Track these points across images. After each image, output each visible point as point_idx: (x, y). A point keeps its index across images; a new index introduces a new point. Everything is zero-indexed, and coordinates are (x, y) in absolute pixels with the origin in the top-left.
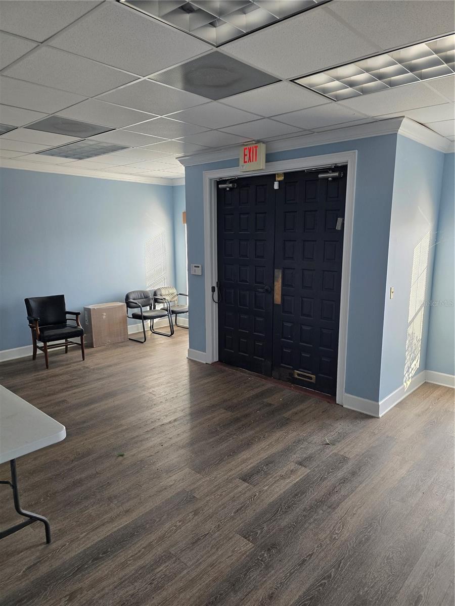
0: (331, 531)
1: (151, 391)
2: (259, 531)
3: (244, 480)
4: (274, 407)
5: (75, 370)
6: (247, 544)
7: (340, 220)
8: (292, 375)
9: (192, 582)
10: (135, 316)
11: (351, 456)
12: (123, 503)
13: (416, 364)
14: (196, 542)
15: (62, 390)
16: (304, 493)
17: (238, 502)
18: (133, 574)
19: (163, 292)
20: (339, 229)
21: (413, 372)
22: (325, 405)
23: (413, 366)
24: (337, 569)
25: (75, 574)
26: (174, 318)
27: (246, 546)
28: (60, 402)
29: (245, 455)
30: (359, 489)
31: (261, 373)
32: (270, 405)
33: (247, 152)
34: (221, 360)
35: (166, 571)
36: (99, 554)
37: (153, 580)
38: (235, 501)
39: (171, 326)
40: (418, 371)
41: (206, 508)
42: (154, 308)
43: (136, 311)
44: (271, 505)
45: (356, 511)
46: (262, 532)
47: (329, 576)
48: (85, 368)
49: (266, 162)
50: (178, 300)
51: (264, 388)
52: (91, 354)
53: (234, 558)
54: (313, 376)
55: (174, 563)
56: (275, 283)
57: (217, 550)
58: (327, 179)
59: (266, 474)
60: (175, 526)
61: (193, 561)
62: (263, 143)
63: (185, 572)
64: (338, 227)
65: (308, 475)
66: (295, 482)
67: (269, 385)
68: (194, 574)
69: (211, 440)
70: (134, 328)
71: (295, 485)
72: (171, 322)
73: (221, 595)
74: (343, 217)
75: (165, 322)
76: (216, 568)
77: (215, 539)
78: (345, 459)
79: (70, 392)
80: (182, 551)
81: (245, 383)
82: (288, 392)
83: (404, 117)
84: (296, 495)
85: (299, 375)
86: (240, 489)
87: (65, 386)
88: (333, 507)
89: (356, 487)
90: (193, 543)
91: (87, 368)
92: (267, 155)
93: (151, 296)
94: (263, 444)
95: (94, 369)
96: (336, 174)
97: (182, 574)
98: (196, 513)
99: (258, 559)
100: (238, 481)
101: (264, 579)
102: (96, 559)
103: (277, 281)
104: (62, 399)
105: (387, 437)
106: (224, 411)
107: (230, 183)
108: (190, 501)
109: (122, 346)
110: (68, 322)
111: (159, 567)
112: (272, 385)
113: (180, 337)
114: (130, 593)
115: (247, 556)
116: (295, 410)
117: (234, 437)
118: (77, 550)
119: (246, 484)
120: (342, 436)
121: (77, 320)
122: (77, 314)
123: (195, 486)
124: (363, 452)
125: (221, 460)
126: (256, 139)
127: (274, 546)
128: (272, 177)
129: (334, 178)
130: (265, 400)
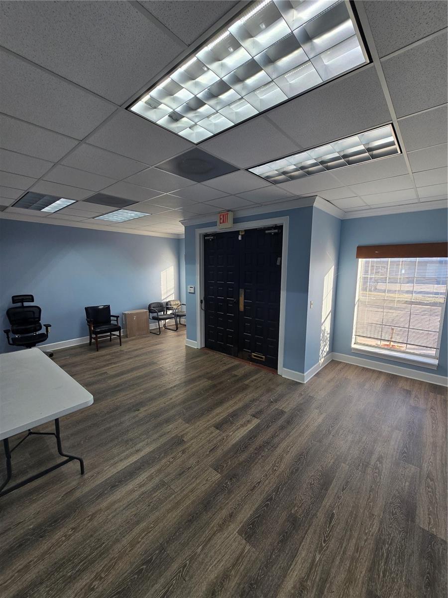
0: (273, 465)
1: (161, 366)
2: (225, 465)
3: (217, 428)
4: (238, 377)
5: (114, 353)
6: (216, 475)
7: (279, 259)
8: (250, 356)
9: (178, 504)
10: (154, 318)
11: (286, 410)
12: (136, 445)
13: (327, 348)
14: (183, 473)
15: (105, 366)
16: (255, 437)
17: (212, 443)
18: (138, 498)
19: (172, 303)
20: (279, 264)
21: (325, 354)
22: (271, 375)
23: (325, 350)
24: (277, 493)
25: (97, 499)
26: (178, 320)
27: (216, 476)
28: (103, 373)
29: (218, 410)
30: (292, 433)
31: (231, 355)
32: (236, 376)
33: (222, 217)
34: (206, 346)
35: (160, 495)
36: (116, 482)
37: (151, 502)
38: (210, 443)
39: (177, 324)
40: (328, 353)
41: (191, 449)
42: (166, 313)
43: (155, 315)
44: (234, 446)
45: (290, 449)
46: (227, 465)
47: (271, 499)
48: (121, 351)
49: (234, 223)
50: (181, 308)
51: (233, 365)
52: (126, 342)
53: (207, 486)
54: (264, 357)
55: (166, 490)
56: (240, 298)
57: (196, 480)
58: (271, 233)
59: (232, 423)
60: (169, 462)
61: (179, 488)
62: (232, 211)
63: (173, 496)
64: (278, 263)
65: (259, 424)
66: (250, 429)
67: (236, 362)
68: (179, 498)
69: (197, 400)
70: (153, 326)
71: (250, 431)
72: (176, 322)
73: (197, 514)
74: (281, 257)
75: (173, 322)
76: (195, 493)
77: (195, 471)
78: (282, 413)
79: (110, 367)
80: (172, 480)
81: (221, 361)
82: (248, 367)
83: (317, 196)
84: (251, 438)
85: (255, 356)
86: (214, 434)
87: (108, 362)
88: (275, 447)
89: (290, 432)
90: (180, 475)
91: (122, 351)
92: (234, 219)
93: (165, 306)
94: (231, 402)
95: (126, 352)
96: (276, 231)
97: (171, 498)
98: (184, 452)
99: (224, 486)
100: (213, 429)
101: (227, 502)
102: (113, 487)
103: (241, 296)
104: (105, 371)
105: (310, 396)
106: (206, 380)
107: (212, 236)
108: (180, 443)
109: (145, 337)
110: (112, 322)
111: (155, 492)
112: (238, 363)
113: (182, 332)
114: (133, 513)
115: (216, 484)
116: (251, 379)
117: (213, 397)
118: (100, 480)
119: (219, 431)
120: (281, 397)
121: (117, 320)
122: (117, 317)
123: (185, 432)
124: (294, 407)
125: (203, 414)
126: (227, 209)
127: (235, 476)
128: (237, 233)
129: (275, 233)
130: (233, 373)
